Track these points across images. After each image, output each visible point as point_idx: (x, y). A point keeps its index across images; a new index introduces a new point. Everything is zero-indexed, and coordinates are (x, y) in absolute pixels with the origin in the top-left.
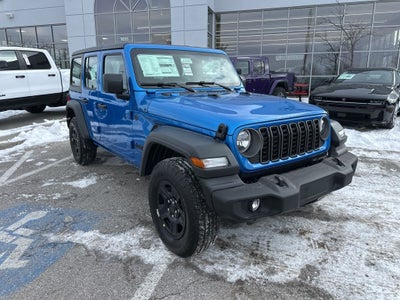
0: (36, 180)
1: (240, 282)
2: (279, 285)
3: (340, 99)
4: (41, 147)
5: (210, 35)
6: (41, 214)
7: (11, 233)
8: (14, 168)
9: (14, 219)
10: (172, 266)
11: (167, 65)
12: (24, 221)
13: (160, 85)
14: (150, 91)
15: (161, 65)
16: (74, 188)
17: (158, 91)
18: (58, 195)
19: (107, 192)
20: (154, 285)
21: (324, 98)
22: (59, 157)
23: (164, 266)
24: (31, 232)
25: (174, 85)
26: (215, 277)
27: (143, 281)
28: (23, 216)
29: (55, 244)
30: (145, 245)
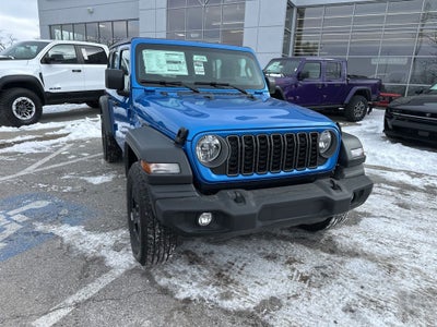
0: (60, 172)
1: (188, 301)
2: (227, 312)
3: (423, 114)
4: (82, 142)
5: (287, 32)
6: (44, 204)
7: (8, 217)
8: (47, 159)
9: (19, 205)
10: (130, 272)
11: (176, 63)
12: (25, 208)
13: (163, 83)
14: (148, 88)
15: (168, 62)
16: (88, 184)
17: (158, 90)
18: (69, 188)
19: (115, 191)
20: (101, 287)
21: (404, 111)
22: (92, 153)
23: (122, 271)
24: (26, 218)
25: (180, 84)
26: (165, 291)
27: (93, 281)
28: (28, 203)
29: (38, 233)
30: (117, 248)
